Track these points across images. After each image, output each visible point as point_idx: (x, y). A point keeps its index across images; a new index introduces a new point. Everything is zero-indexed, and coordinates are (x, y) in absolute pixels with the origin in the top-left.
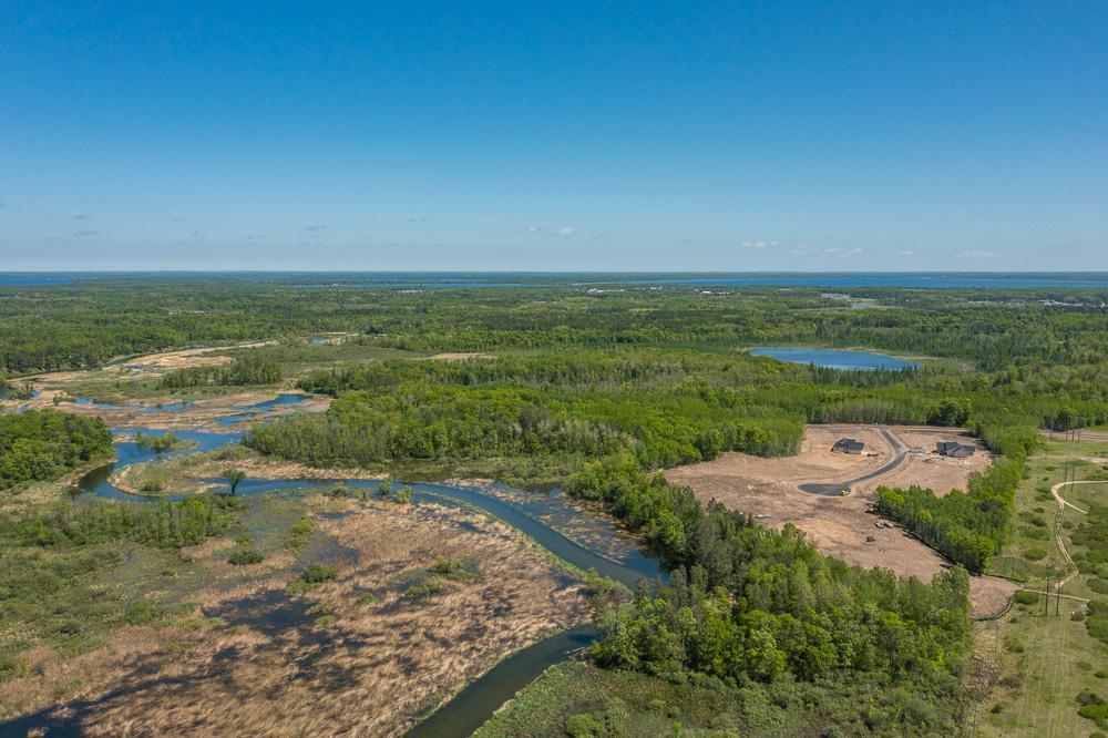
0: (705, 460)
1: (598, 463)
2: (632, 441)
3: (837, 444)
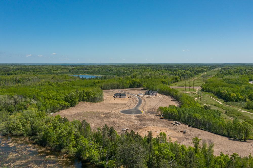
0: (71, 106)
1: (19, 115)
2: (34, 102)
3: (116, 95)
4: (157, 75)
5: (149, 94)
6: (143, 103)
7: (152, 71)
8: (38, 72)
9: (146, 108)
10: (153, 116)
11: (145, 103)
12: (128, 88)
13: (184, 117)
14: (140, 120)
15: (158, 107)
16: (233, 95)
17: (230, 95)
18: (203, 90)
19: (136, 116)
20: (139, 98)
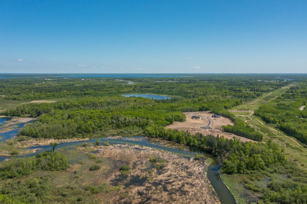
0: (171, 124)
3: (193, 117)
4: (220, 99)
5: (215, 117)
6: (212, 123)
7: (216, 91)
8: (108, 91)
9: (214, 126)
10: (218, 130)
11: (213, 123)
12: (198, 111)
13: (235, 131)
14: (211, 132)
15: (221, 125)
16: (272, 119)
17: (270, 119)
18: (255, 115)
19: (209, 130)
20: (209, 120)
